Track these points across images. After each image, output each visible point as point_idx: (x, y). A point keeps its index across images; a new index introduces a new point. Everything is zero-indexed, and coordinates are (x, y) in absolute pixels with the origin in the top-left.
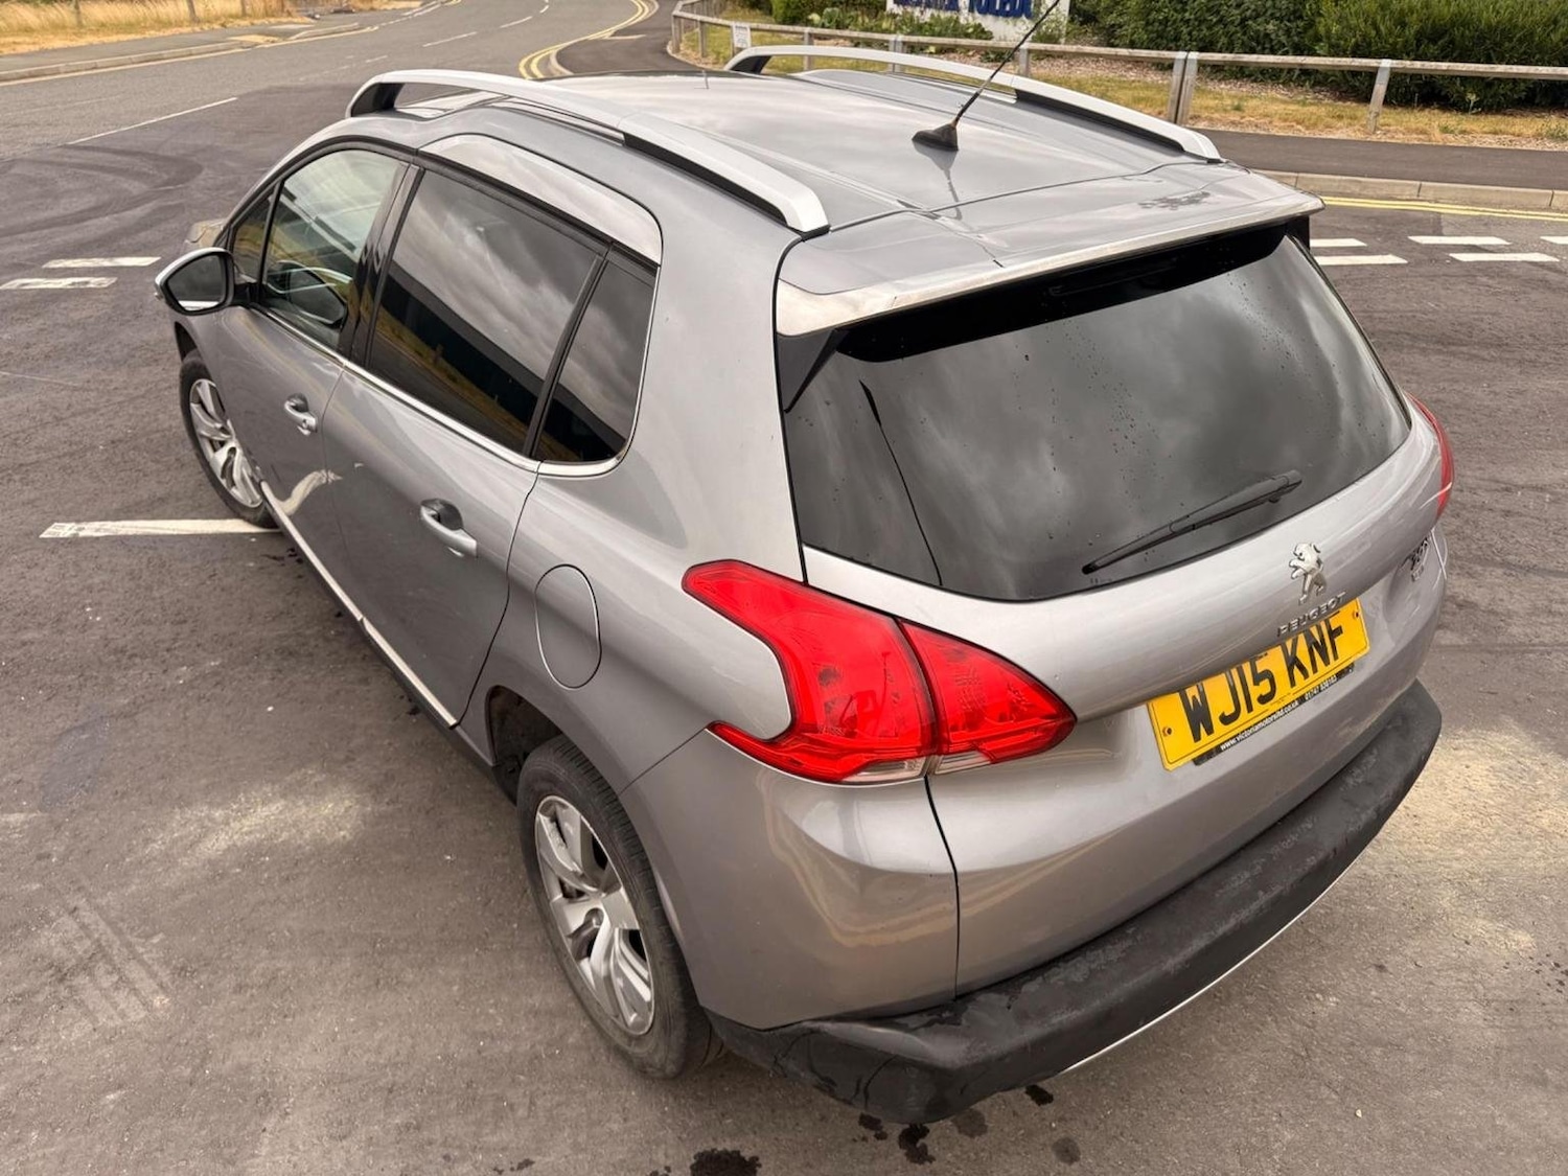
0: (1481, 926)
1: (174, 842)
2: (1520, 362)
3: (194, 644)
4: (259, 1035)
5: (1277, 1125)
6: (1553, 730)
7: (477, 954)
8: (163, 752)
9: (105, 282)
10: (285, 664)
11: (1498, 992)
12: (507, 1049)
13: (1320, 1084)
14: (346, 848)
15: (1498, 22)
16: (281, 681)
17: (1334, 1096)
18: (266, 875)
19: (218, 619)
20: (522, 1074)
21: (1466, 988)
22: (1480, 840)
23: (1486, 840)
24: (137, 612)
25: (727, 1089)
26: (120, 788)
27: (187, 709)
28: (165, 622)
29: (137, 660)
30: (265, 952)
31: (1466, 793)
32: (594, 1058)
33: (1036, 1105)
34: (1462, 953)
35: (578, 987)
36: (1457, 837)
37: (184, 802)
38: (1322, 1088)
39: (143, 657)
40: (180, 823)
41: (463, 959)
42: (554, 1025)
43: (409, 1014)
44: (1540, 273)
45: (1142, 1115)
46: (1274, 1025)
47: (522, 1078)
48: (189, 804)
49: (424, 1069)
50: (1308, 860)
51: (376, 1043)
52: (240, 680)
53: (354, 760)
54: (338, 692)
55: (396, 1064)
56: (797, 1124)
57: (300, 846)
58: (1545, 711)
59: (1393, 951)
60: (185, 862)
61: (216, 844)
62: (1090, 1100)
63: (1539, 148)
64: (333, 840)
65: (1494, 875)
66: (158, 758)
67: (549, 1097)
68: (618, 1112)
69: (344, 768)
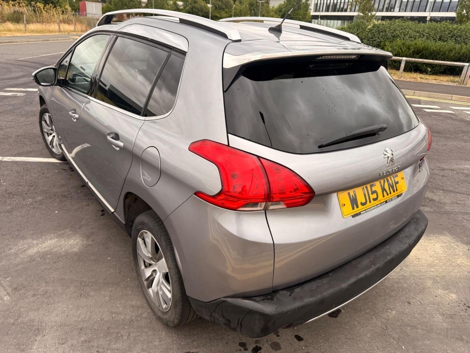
0: (440, 292)
1: (19, 250)
2: (445, 137)
3: (34, 193)
4: (39, 310)
5: (377, 350)
6: (460, 236)
7: (115, 288)
8: (19, 223)
9: (22, 94)
10: (63, 199)
11: (446, 312)
12: (122, 317)
13: (391, 338)
14: (76, 254)
15: (436, 50)
16: (61, 204)
17: (395, 342)
18: (48, 261)
19: (43, 186)
20: (127, 325)
21: (436, 310)
22: (439, 266)
23: (441, 266)
24: (18, 182)
25: (195, 333)
26: (4, 233)
27: (29, 211)
28: (26, 186)
29: (15, 196)
30: (44, 284)
31: (434, 253)
32: (151, 321)
33: (297, 341)
34: (435, 299)
35: (148, 297)
36: (431, 265)
37: (24, 238)
38: (391, 339)
39: (17, 195)
40: (22, 244)
41: (111, 289)
42: (139, 311)
43: (90, 305)
44: (450, 115)
45: (333, 346)
46: (375, 319)
47: (126, 327)
48: (25, 239)
49: (93, 323)
50: (388, 257)
51: (78, 314)
52: (48, 204)
53: (81, 228)
54: (79, 208)
55: (84, 321)
56: (218, 345)
57: (60, 253)
58: (457, 231)
59: (413, 298)
60: (22, 256)
61: (33, 251)
62: (315, 340)
63: (448, 84)
64: (72, 251)
65: (444, 277)
66: (17, 225)
67: (135, 333)
68: (158, 339)
69: (78, 230)
